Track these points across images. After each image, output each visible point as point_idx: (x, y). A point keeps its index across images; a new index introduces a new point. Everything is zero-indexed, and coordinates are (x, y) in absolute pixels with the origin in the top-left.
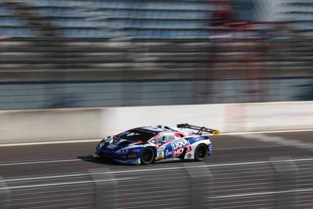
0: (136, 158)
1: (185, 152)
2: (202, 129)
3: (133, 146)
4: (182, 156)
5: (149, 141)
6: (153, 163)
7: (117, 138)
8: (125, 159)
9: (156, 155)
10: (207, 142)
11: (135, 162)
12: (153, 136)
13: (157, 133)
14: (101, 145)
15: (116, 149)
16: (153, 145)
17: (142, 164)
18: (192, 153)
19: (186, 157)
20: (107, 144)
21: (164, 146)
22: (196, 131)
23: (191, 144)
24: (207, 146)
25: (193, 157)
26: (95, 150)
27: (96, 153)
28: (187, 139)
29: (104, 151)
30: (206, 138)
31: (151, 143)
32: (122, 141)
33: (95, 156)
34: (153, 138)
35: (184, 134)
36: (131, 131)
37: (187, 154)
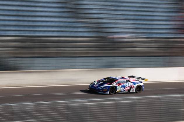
0: (106, 91)
1: (131, 89)
2: (140, 78)
3: (105, 85)
4: (129, 91)
5: (113, 83)
6: (115, 94)
7: (99, 81)
8: (102, 92)
9: (116, 90)
10: (142, 84)
11: (106, 93)
12: (115, 81)
13: (117, 80)
14: (91, 85)
15: (98, 87)
16: (115, 85)
17: (110, 94)
18: (134, 89)
19: (131, 91)
20: (94, 84)
21: (121, 86)
22: (137, 79)
23: (134, 85)
24: (142, 86)
25: (134, 91)
26: (88, 88)
27: (89, 89)
28: (132, 83)
29: (92, 88)
30: (141, 82)
31: (114, 84)
32: (101, 83)
33: (88, 90)
34: (115, 82)
35: (130, 81)
36: (106, 79)
37: (132, 89)
